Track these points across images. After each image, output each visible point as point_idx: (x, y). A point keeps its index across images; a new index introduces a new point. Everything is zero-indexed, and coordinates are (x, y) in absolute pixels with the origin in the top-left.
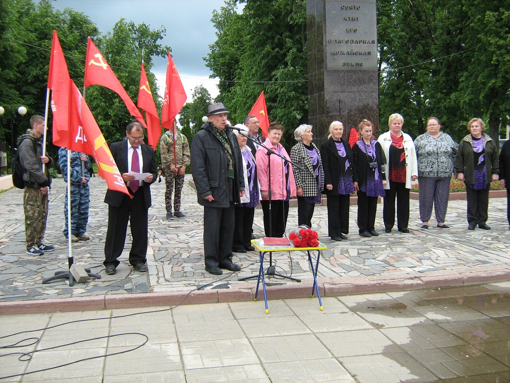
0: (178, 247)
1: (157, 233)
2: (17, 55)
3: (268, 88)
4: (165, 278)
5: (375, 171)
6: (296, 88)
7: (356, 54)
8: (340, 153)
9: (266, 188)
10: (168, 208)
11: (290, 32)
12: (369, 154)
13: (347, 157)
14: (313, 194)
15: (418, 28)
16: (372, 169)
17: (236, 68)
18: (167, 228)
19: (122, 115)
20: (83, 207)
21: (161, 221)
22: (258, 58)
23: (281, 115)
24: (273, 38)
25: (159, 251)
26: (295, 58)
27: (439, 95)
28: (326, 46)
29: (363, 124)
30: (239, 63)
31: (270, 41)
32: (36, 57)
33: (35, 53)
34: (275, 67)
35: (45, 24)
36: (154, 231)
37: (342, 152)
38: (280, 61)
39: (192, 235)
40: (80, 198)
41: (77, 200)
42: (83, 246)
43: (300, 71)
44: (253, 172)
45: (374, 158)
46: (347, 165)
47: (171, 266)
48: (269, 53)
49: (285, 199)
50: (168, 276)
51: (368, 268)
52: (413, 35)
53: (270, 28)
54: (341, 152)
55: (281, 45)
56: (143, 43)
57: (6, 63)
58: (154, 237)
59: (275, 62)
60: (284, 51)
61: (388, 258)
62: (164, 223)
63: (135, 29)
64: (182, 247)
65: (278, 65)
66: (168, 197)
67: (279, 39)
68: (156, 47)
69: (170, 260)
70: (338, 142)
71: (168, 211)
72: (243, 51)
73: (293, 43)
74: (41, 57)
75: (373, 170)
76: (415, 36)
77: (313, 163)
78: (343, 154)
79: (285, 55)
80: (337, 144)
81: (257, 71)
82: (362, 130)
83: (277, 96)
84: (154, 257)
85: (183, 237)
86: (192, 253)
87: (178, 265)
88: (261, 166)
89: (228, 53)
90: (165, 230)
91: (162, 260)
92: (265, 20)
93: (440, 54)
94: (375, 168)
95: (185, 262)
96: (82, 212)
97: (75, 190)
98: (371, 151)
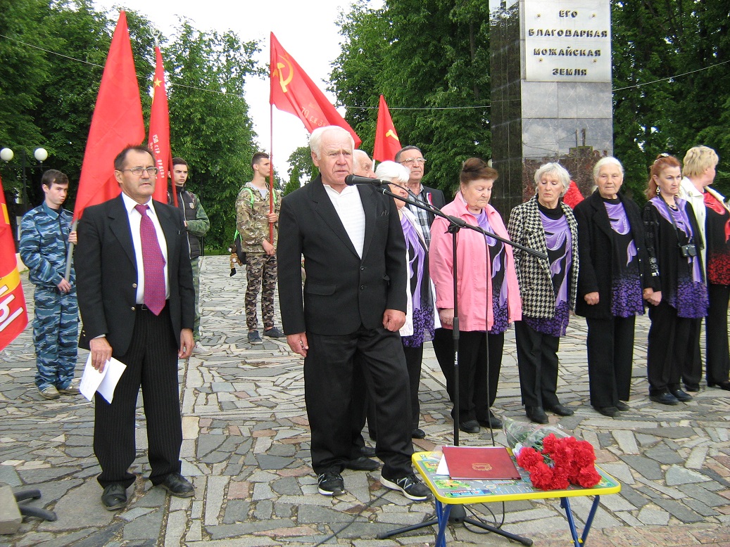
0: (252, 419)
1: (218, 379)
2: (37, 70)
3: (419, 122)
4: (203, 523)
5: (692, 263)
6: (462, 120)
7: (575, 55)
8: (615, 227)
9: (449, 303)
10: (251, 322)
11: (452, 35)
12: (679, 226)
13: (631, 235)
14: (545, 312)
15: (652, 27)
16: (686, 258)
17: (369, 92)
18: (241, 365)
19: (197, 162)
20: (66, 332)
21: (233, 346)
22: (404, 74)
23: (437, 161)
24: (426, 45)
25: (211, 428)
26: (460, 75)
27: (686, 131)
28: (524, 40)
29: (659, 163)
30: (373, 86)
31: (421, 50)
32: (71, 76)
33: (69, 69)
34: (431, 89)
35: (83, 27)
36: (213, 372)
37: (620, 223)
38: (437, 80)
39: (284, 385)
40: (60, 313)
41: (54, 318)
42: (62, 410)
43: (469, 95)
44: (420, 267)
45: (689, 235)
46: (631, 252)
47: (225, 479)
48: (419, 67)
49: (490, 329)
50: (211, 519)
51: (681, 495)
52: (646, 38)
53: (423, 28)
54: (618, 223)
55: (438, 54)
56: (232, 59)
57: (22, 83)
58: (211, 387)
59: (429, 81)
60: (442, 64)
61: (711, 461)
62: (237, 352)
63: (219, 38)
64: (259, 416)
65: (434, 86)
66: (249, 303)
67: (435, 46)
68: (252, 63)
69: (229, 458)
70: (612, 202)
71: (250, 328)
72: (380, 69)
73: (457, 52)
74: (78, 74)
75: (689, 261)
76: (648, 40)
77: (550, 246)
78: (622, 229)
79: (444, 71)
80: (609, 206)
81: (402, 94)
82: (658, 175)
83: (432, 133)
84: (197, 446)
85: (266, 389)
86: (279, 436)
87: (243, 475)
88: (438, 255)
89: (357, 72)
90: (234, 371)
91: (208, 460)
92: (414, 18)
93: (690, 67)
94: (692, 257)
95: (259, 467)
96: (65, 341)
97: (50, 300)
98: (681, 219)
